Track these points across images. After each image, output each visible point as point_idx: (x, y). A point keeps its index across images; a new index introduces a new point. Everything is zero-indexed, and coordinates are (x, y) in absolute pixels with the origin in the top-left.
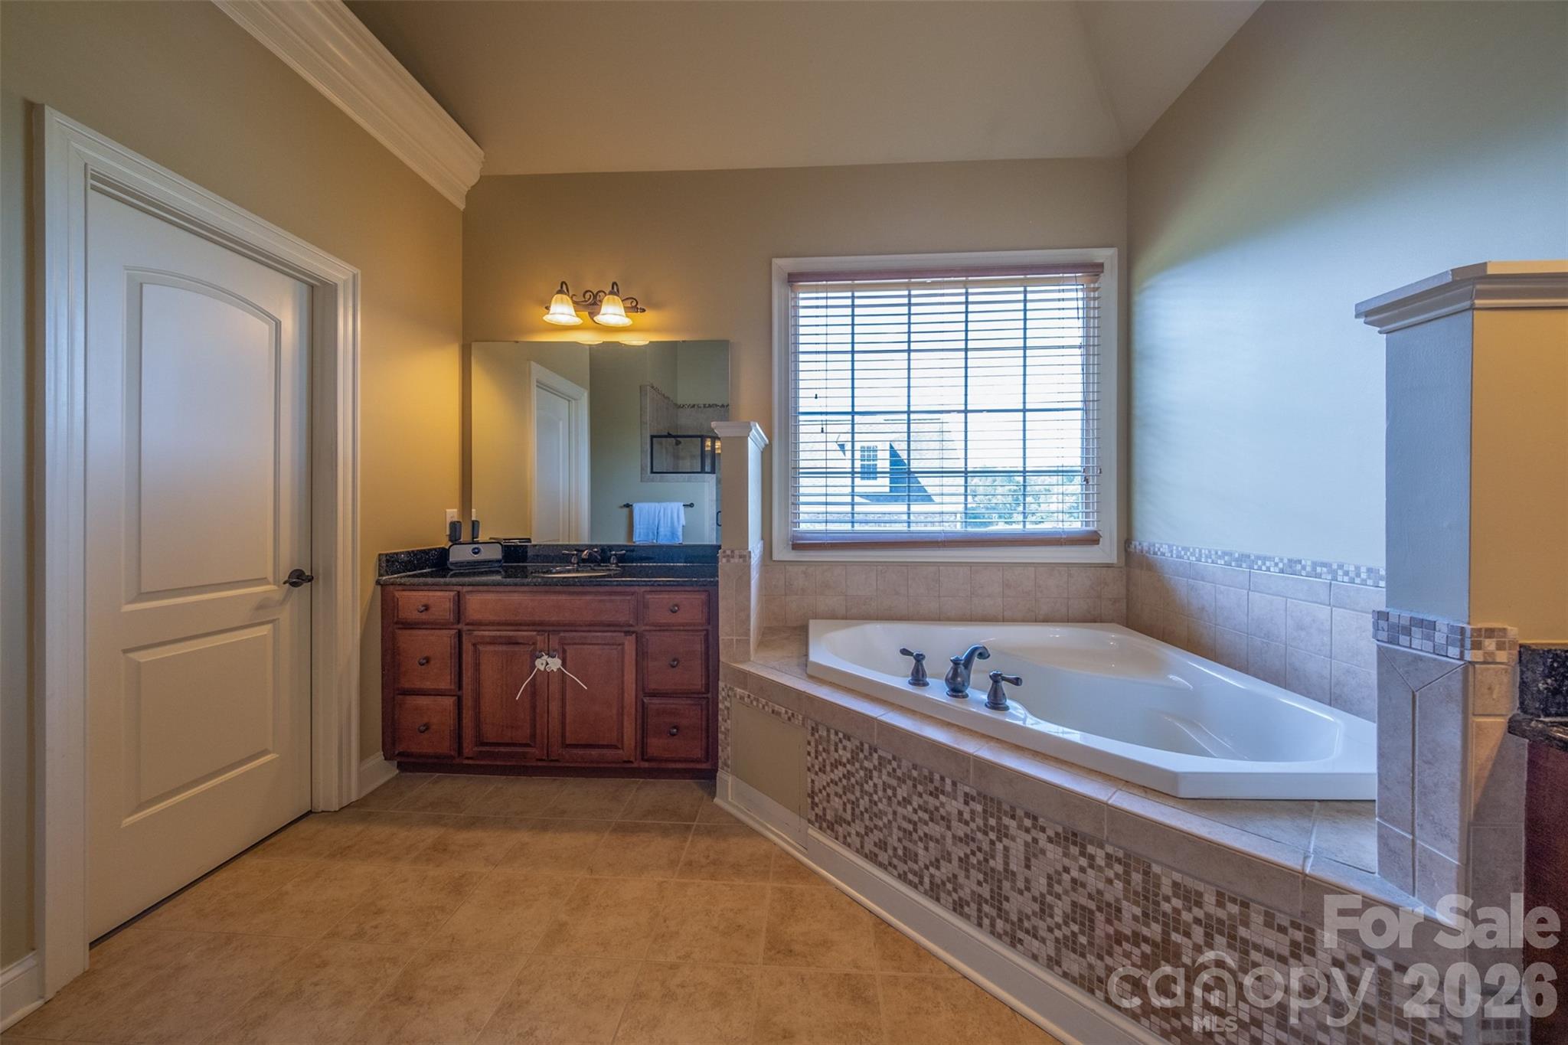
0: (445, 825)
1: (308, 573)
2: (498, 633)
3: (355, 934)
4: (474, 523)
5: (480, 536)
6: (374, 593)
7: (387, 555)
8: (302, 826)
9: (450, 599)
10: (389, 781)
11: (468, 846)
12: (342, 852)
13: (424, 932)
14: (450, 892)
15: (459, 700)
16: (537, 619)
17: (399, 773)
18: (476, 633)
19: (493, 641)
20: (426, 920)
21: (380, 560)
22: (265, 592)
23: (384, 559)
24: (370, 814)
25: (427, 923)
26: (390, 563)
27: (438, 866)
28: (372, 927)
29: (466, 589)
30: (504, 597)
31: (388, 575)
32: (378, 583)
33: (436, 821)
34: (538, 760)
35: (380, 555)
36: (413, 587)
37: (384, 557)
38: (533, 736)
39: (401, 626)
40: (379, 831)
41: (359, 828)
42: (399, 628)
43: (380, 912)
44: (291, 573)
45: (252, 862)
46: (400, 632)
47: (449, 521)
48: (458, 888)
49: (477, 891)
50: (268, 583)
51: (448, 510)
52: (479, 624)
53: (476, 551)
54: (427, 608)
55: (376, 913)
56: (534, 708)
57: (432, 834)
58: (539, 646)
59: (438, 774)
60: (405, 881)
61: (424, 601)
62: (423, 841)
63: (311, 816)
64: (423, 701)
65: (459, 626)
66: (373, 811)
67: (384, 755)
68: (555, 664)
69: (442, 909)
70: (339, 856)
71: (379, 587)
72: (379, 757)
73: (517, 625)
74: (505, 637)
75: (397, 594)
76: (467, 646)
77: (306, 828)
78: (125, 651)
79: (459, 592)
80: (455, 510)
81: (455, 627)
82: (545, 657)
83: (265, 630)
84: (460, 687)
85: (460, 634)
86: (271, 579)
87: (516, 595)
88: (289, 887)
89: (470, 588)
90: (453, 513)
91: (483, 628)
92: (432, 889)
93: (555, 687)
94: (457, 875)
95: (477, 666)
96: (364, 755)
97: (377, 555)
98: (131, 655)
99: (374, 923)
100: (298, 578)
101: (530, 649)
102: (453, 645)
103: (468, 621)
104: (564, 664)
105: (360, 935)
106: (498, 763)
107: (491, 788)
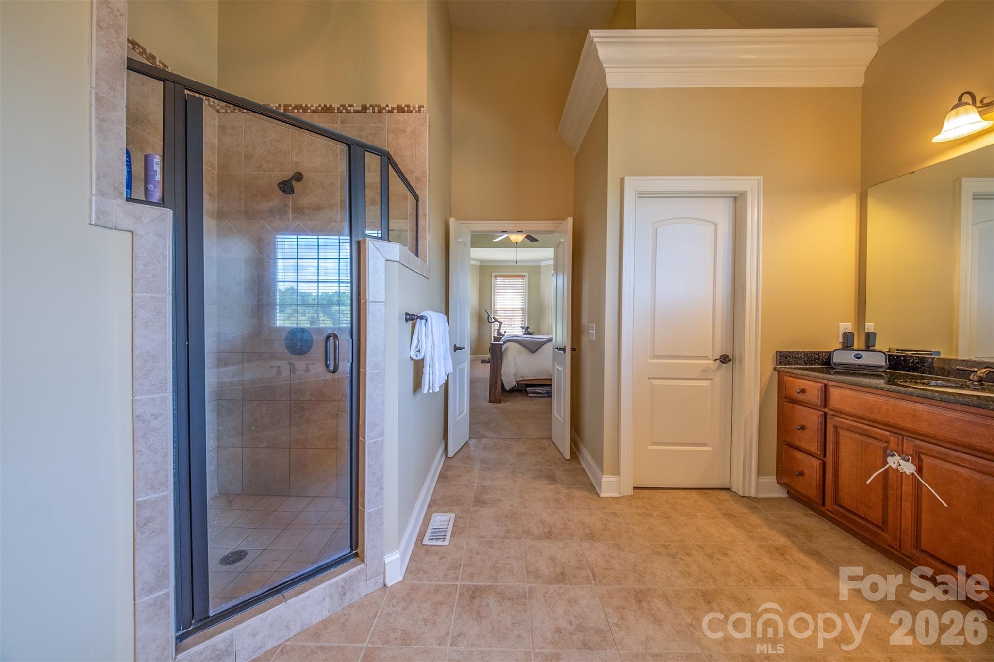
0: (794, 542)
1: (731, 357)
2: (855, 424)
3: (709, 555)
4: (868, 335)
5: (876, 345)
6: (772, 375)
7: (780, 352)
8: (723, 493)
9: (818, 388)
10: (779, 498)
11: (799, 564)
12: (730, 516)
13: (738, 583)
14: (767, 577)
15: (824, 464)
16: (892, 422)
17: (788, 497)
18: (836, 418)
19: (850, 429)
20: (743, 578)
21: (776, 355)
22: (707, 364)
23: (779, 354)
24: (756, 508)
25: (743, 580)
26: (784, 358)
27: (771, 559)
28: (718, 558)
29: (831, 383)
30: (862, 395)
31: (782, 365)
32: (775, 369)
33: (789, 536)
34: (889, 545)
35: (777, 351)
36: (797, 377)
37: (779, 353)
38: (885, 521)
39: (788, 400)
40: (754, 519)
41: (745, 510)
42: (787, 401)
43: (726, 555)
44: (721, 356)
45: (694, 494)
46: (787, 403)
47: (841, 331)
48: (774, 579)
49: (783, 590)
50: (709, 360)
51: (840, 324)
52: (839, 413)
53: (859, 356)
54: (803, 391)
55: (724, 554)
56: (885, 498)
57: (782, 540)
58: (891, 444)
59: (813, 512)
60: (748, 552)
61: (802, 387)
62: (773, 540)
63: (729, 491)
64: (799, 455)
65: (826, 410)
66: (759, 507)
67: (777, 479)
68: (908, 468)
69: (756, 581)
70: (727, 516)
71: (776, 373)
72: (773, 479)
73: (873, 422)
74: (861, 428)
75: (786, 378)
76: (830, 426)
77: (723, 495)
78: (649, 378)
79: (825, 385)
80: (850, 324)
81: (823, 410)
82: (898, 458)
83: (706, 383)
84: (825, 456)
85: (825, 414)
86: (710, 357)
87: (870, 395)
88: (699, 514)
89: (834, 383)
90: (847, 326)
91: (843, 416)
92: (759, 567)
93: (907, 489)
94: (778, 572)
95: (837, 444)
96: (759, 473)
97: (774, 352)
98: (651, 380)
99: (720, 558)
100: (725, 359)
101: (884, 446)
102: (819, 422)
103: (831, 407)
104: (920, 470)
105: (710, 557)
106: (853, 528)
107: (845, 544)
